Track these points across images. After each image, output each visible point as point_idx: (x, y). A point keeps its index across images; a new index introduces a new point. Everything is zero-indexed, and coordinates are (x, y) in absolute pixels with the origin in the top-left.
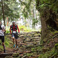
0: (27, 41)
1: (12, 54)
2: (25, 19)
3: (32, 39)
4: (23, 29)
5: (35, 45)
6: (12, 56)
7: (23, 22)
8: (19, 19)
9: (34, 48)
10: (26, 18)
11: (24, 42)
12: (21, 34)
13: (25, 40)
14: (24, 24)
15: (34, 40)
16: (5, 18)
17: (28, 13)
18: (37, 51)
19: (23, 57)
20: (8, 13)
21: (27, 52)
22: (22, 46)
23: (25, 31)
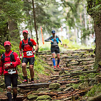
0: (72, 65)
1: (48, 85)
2: (70, 28)
3: (81, 61)
4: (66, 45)
5: (86, 70)
6: (48, 89)
7: (67, 34)
8: (60, 29)
9: (84, 75)
10: (72, 28)
11: (67, 66)
12: (63, 53)
13: (69, 63)
14: (68, 36)
15: (84, 62)
16: (38, 28)
17: (75, 20)
18: (89, 81)
19: (66, 90)
20: (42, 19)
21: (73, 81)
22: (65, 73)
23: (69, 48)
